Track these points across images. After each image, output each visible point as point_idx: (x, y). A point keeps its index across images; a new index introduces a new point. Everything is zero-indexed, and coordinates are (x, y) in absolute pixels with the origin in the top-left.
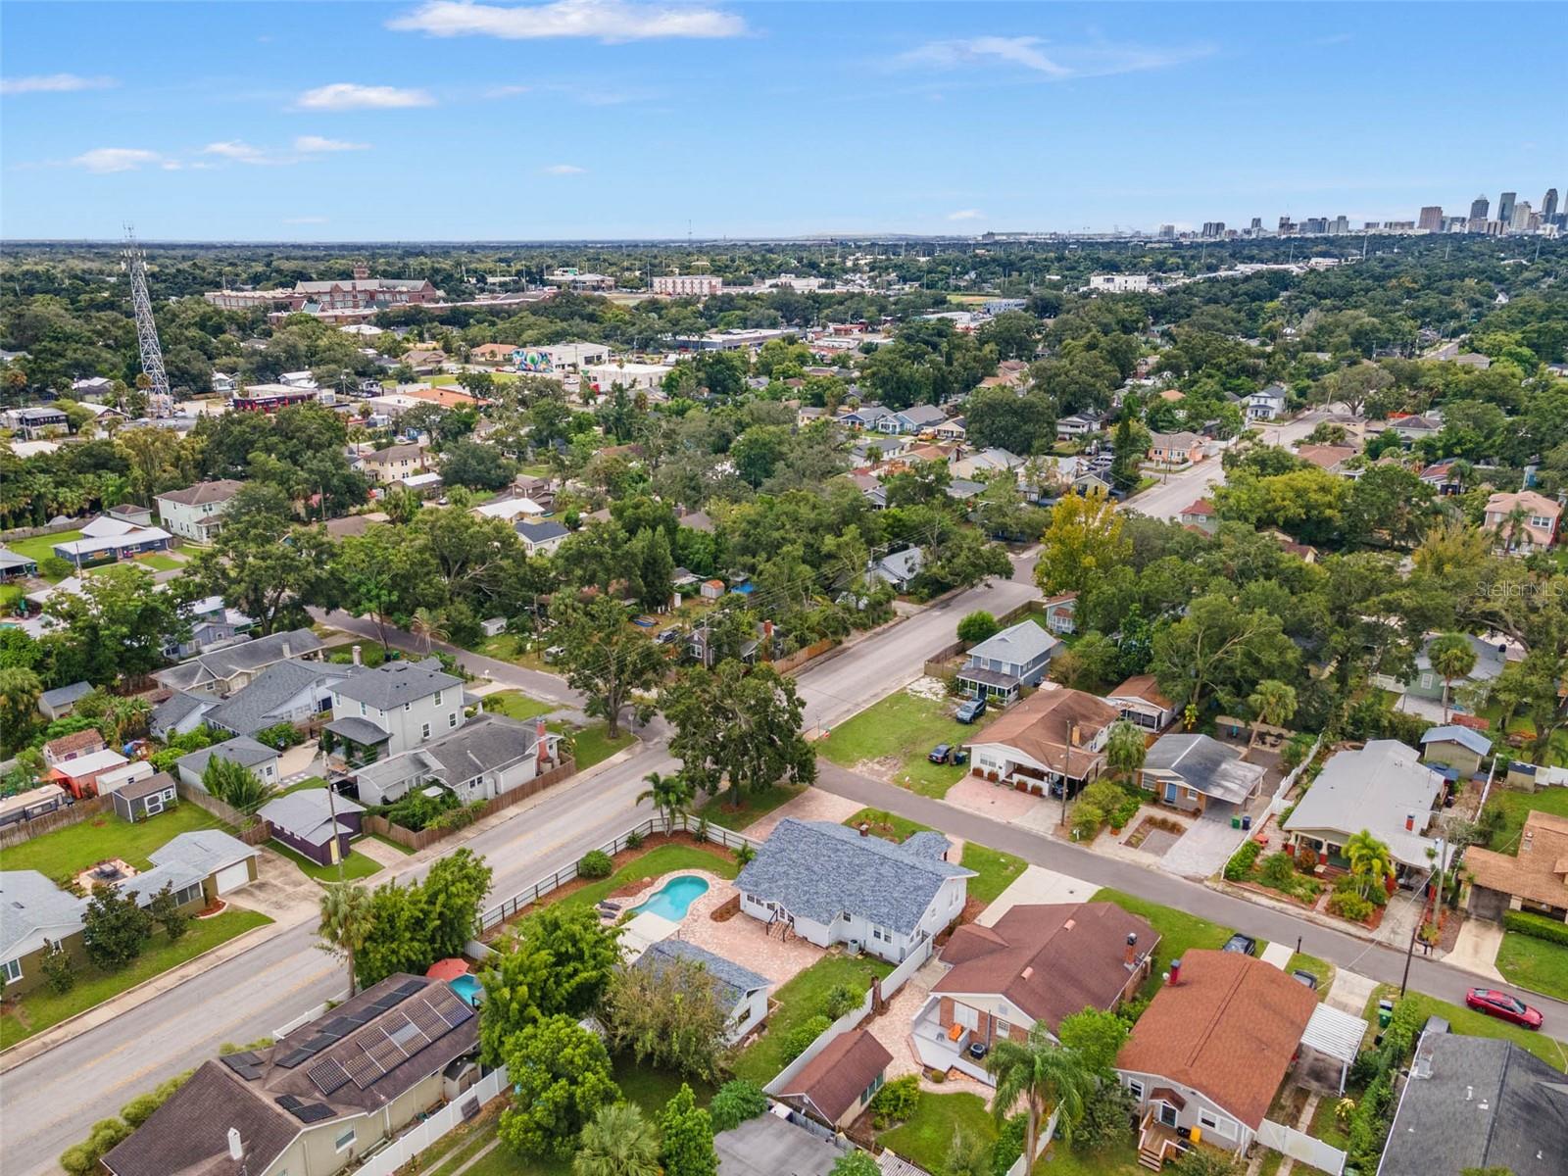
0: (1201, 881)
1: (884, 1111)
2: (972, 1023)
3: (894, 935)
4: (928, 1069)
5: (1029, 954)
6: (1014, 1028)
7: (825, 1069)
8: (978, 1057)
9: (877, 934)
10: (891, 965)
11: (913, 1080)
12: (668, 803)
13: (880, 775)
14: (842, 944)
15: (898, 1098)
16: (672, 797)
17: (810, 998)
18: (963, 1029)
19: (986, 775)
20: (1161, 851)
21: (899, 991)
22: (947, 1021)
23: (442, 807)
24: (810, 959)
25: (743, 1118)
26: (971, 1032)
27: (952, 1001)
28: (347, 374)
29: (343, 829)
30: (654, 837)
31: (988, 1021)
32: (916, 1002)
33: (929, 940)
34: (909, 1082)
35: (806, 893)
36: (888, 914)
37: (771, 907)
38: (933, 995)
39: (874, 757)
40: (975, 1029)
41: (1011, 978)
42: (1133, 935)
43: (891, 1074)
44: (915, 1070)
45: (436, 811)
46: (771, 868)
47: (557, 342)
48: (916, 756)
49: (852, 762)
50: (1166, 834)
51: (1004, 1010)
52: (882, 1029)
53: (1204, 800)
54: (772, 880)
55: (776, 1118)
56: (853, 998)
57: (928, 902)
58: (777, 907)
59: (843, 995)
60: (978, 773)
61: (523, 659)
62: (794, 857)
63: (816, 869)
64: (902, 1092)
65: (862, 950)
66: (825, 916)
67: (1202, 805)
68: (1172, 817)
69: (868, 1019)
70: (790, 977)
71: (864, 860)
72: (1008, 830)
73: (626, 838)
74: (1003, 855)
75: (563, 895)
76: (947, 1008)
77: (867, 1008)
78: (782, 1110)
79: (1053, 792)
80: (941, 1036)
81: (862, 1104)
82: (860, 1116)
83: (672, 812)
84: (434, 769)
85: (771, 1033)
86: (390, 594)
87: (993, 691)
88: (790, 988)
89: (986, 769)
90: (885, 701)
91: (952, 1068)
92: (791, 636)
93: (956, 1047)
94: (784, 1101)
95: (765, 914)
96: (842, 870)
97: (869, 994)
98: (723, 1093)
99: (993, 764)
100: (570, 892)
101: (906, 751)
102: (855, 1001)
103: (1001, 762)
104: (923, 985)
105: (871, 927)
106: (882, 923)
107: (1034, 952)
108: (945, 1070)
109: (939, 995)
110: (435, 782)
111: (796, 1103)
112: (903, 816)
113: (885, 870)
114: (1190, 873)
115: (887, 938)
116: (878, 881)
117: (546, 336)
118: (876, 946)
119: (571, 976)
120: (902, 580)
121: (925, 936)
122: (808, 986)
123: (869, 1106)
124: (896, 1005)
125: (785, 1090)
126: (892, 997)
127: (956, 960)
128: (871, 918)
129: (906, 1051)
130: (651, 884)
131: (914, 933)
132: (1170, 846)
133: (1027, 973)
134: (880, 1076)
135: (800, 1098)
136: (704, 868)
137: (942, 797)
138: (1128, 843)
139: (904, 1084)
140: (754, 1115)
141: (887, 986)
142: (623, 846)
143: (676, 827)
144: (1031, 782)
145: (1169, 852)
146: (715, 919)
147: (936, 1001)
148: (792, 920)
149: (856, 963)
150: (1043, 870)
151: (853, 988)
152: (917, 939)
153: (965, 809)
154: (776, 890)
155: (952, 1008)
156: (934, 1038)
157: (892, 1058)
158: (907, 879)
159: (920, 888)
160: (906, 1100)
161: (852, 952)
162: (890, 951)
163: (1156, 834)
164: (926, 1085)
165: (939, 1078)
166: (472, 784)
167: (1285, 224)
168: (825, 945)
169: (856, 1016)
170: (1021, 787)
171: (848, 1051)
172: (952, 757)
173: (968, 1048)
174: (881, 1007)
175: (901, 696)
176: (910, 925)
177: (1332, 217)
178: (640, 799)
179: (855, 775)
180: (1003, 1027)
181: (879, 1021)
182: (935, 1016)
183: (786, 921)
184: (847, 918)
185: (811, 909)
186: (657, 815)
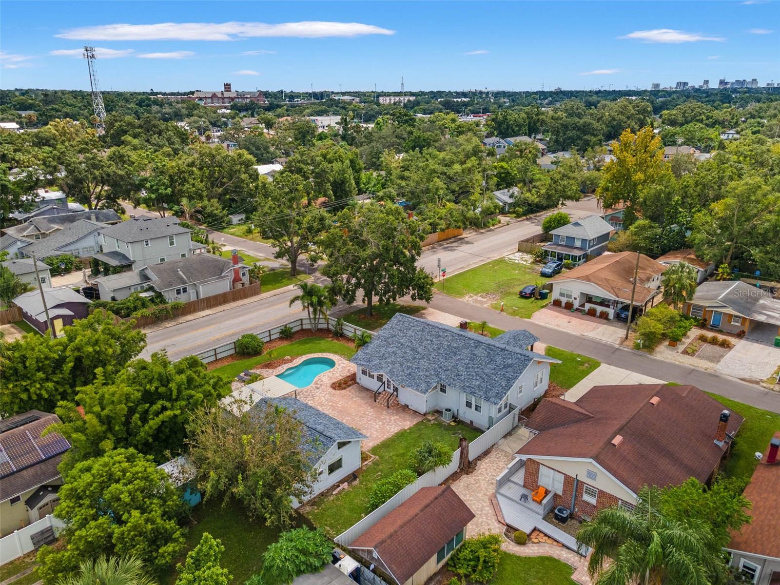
0: (757, 383)
1: (462, 571)
2: (558, 487)
3: (484, 405)
4: (510, 529)
5: (617, 424)
6: (602, 494)
7: (400, 522)
8: (563, 520)
9: (469, 404)
10: (479, 431)
11: (495, 540)
12: (312, 304)
13: (481, 303)
14: (439, 412)
15: (478, 558)
16: (315, 299)
17: (403, 455)
18: (547, 492)
19: (563, 304)
20: (717, 359)
21: (486, 453)
22: (531, 483)
23: (149, 304)
24: (407, 423)
25: (299, 572)
26: (556, 496)
27: (538, 464)
28: (204, 122)
29: (66, 312)
30: (303, 332)
31: (573, 485)
32: (501, 464)
33: (516, 411)
34: (489, 543)
35: (408, 368)
36: (479, 386)
37: (380, 378)
38: (518, 458)
39: (479, 293)
40: (560, 493)
41: (601, 444)
42: (726, 412)
43: (472, 531)
44: (497, 529)
45: (144, 305)
46: (382, 349)
47: (321, 116)
48: (509, 294)
49: (462, 295)
50: (717, 348)
51: (592, 475)
52: (467, 487)
53: (747, 324)
54: (382, 357)
55: (340, 573)
56: (439, 455)
57: (517, 377)
58: (385, 379)
59: (430, 452)
60: (557, 303)
61: (251, 236)
62: (402, 341)
63: (419, 350)
64: (482, 553)
65: (455, 418)
66: (424, 386)
67: (746, 328)
68: (721, 337)
69: (455, 476)
70: (388, 435)
71: (461, 344)
72: (582, 340)
73: (279, 330)
74: (579, 356)
75: (219, 365)
76: (531, 470)
77: (454, 464)
78: (348, 564)
79: (618, 317)
80: (524, 497)
81: (438, 561)
82: (435, 574)
83: (315, 311)
84: (154, 280)
85: (361, 483)
86: (166, 189)
87: (568, 257)
88: (386, 445)
89: (564, 300)
90: (489, 263)
91: (535, 529)
92: (426, 222)
93: (540, 510)
94: (354, 554)
95: (374, 385)
96: (441, 351)
97: (456, 454)
98: (282, 543)
99: (569, 296)
100: (225, 363)
101: (503, 290)
102: (442, 459)
103: (576, 294)
104: (509, 450)
105: (463, 398)
106: (473, 393)
107: (623, 422)
108: (528, 532)
109: (524, 457)
110: (151, 289)
111: (365, 556)
112: (496, 327)
113: (479, 351)
114: (746, 376)
115: (477, 408)
116: (472, 359)
117: (316, 112)
118: (468, 415)
119: (157, 414)
120: (505, 203)
121: (512, 408)
122: (404, 444)
123: (447, 564)
124: (483, 466)
125: (355, 542)
126: (479, 458)
127: (541, 428)
128: (463, 389)
129: (488, 510)
130: (291, 361)
131: (502, 402)
132: (722, 356)
133: (617, 440)
134: (460, 534)
135: (370, 552)
136: (336, 353)
137: (529, 317)
138: (685, 352)
139: (485, 545)
140: (314, 570)
141: (475, 448)
142: (277, 336)
143: (320, 326)
144: (599, 309)
145: (722, 360)
146: (334, 388)
147: (522, 464)
148: (396, 390)
149: (448, 428)
150: (612, 367)
151: (441, 446)
152: (504, 411)
153: (547, 325)
154: (384, 365)
155: (538, 470)
156: (517, 499)
157: (473, 516)
158: (499, 359)
159: (510, 366)
160: (485, 561)
161: (446, 419)
162: (479, 419)
163: (707, 348)
164: (509, 547)
165: (522, 539)
166: (178, 292)
167: (722, 82)
168: (423, 411)
169: (442, 473)
170: (592, 313)
171: (427, 506)
172: (537, 294)
173: (552, 511)
174: (467, 467)
175: (502, 261)
176: (499, 396)
177: (749, 80)
178: (292, 302)
179: (463, 302)
180: (591, 493)
181: (465, 479)
182: (519, 477)
183: (391, 391)
184: (443, 390)
185: (412, 380)
186: (305, 315)
